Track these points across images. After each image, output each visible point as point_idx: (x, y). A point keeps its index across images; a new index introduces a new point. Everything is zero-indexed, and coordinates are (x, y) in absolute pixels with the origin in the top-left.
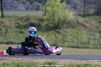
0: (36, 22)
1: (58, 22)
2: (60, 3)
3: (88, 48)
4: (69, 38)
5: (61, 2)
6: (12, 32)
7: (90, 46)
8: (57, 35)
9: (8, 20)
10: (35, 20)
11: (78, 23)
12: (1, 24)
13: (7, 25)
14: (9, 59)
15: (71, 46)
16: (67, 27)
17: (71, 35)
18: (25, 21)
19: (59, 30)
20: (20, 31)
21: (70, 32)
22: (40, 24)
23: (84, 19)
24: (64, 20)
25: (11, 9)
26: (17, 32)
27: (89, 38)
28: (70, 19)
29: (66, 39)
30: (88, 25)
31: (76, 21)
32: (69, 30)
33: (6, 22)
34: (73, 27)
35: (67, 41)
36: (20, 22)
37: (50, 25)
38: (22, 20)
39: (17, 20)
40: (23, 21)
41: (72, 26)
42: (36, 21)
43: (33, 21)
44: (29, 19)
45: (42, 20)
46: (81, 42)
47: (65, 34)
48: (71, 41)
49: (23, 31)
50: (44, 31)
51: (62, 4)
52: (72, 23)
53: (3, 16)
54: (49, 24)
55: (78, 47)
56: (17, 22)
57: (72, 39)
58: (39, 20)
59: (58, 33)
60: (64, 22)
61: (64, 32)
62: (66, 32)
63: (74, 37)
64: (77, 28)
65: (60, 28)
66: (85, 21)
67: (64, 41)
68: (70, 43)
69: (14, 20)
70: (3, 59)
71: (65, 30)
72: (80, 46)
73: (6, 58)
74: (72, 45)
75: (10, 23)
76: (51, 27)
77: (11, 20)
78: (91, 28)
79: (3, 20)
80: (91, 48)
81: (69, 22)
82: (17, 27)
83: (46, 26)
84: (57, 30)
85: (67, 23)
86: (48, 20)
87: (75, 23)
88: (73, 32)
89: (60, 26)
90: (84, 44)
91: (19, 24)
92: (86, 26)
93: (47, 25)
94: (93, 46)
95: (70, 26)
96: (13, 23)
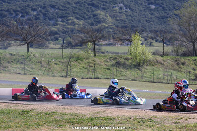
0: (122, 61)
1: (140, 60)
2: (140, 45)
3: (162, 83)
4: (148, 74)
6: (101, 69)
7: (164, 82)
8: (138, 71)
9: (99, 59)
11: (157, 62)
12: (93, 62)
13: (98, 63)
15: (148, 81)
16: (147, 65)
17: (150, 72)
18: (113, 60)
19: (141, 68)
20: (108, 68)
21: (150, 69)
22: (125, 62)
23: (162, 58)
26: (105, 68)
27: (164, 75)
29: (145, 75)
30: (165, 63)
31: (155, 60)
32: (148, 67)
33: (97, 60)
34: (153, 65)
35: (146, 77)
36: (108, 60)
37: (134, 63)
38: (110, 59)
43: (119, 60)
44: (116, 58)
45: (127, 59)
46: (158, 78)
48: (149, 76)
49: (110, 68)
50: (127, 69)
51: (142, 46)
52: (152, 62)
53: (95, 56)
55: (154, 82)
59: (138, 69)
60: (145, 61)
62: (146, 69)
63: (152, 73)
64: (156, 66)
65: (141, 66)
66: (163, 60)
67: (142, 77)
68: (148, 79)
71: (146, 67)
72: (155, 81)
75: (100, 62)
77: (101, 59)
78: (168, 66)
79: (95, 59)
80: (164, 83)
81: (150, 61)
82: (106, 65)
85: (148, 62)
86: (132, 59)
87: (154, 62)
88: (152, 69)
89: (142, 64)
90: (160, 79)
92: (163, 65)
93: (131, 63)
94: (167, 81)
95: (150, 64)
96: (103, 61)
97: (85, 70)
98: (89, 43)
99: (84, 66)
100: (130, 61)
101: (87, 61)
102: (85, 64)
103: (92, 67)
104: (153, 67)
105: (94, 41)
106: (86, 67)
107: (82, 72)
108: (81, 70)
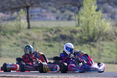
1: (93, 33)
2: (95, 12)
4: (106, 53)
5: (97, 10)
6: (39, 46)
8: (92, 49)
9: (36, 32)
10: (66, 32)
12: (28, 36)
13: (34, 37)
14: (36, 77)
15: (108, 61)
16: (103, 40)
17: (109, 49)
18: (55, 32)
19: (95, 44)
20: (49, 44)
21: (107, 45)
22: (72, 36)
24: (100, 32)
25: (38, 18)
26: (45, 45)
28: (107, 31)
29: (103, 54)
31: (114, 33)
32: (106, 43)
33: (34, 34)
34: (111, 40)
35: (104, 56)
36: (49, 34)
37: (84, 38)
38: (51, 31)
39: (45, 32)
40: (53, 32)
41: (109, 38)
42: (68, 33)
43: (64, 33)
44: (59, 31)
45: (75, 32)
47: (102, 47)
49: (53, 44)
50: (76, 45)
51: (97, 12)
52: (110, 35)
54: (82, 36)
56: (45, 33)
57: (109, 54)
58: (71, 32)
59: (94, 46)
60: (100, 34)
61: (100, 46)
62: (103, 45)
63: (111, 51)
64: (115, 41)
65: (96, 41)
68: (107, 59)
69: (42, 31)
70: (29, 77)
71: (102, 43)
73: (33, 76)
74: (110, 60)
75: (38, 36)
76: (85, 40)
77: (39, 32)
79: (30, 32)
81: (106, 34)
82: (46, 40)
83: (79, 39)
84: (92, 43)
85: (104, 35)
86: (81, 31)
87: (112, 35)
88: (111, 46)
89: (96, 38)
91: (48, 36)
93: (80, 37)
95: (106, 38)
96: (41, 35)
97: (18, 47)
98: (22, 10)
99: (16, 42)
100: (78, 35)
101: (19, 34)
102: (17, 39)
103: (27, 43)
104: (112, 43)
105: (28, 7)
106: (18, 44)
107: (14, 50)
108: (12, 48)
